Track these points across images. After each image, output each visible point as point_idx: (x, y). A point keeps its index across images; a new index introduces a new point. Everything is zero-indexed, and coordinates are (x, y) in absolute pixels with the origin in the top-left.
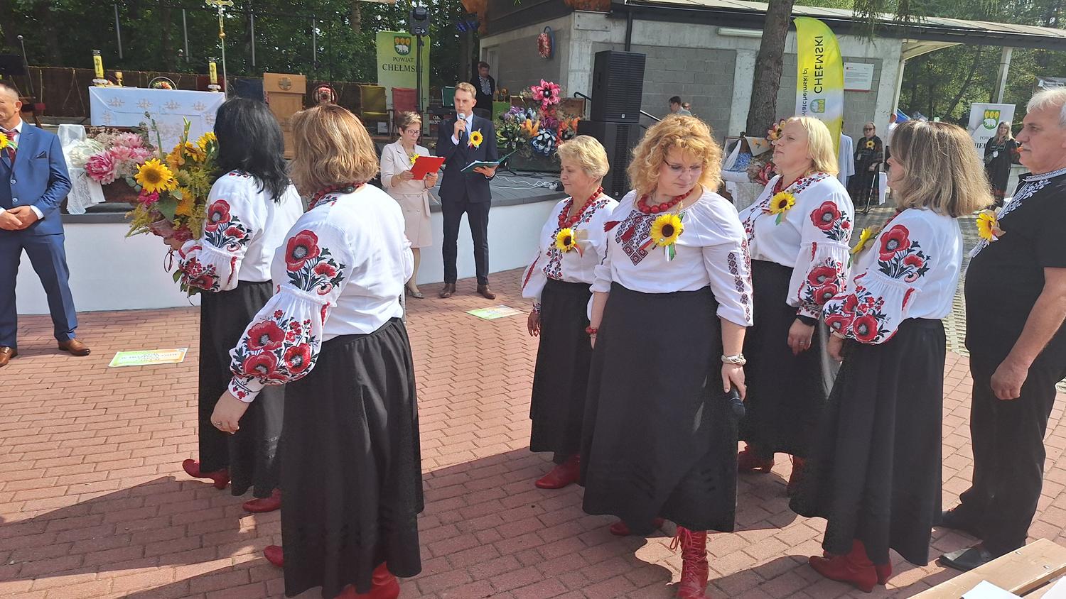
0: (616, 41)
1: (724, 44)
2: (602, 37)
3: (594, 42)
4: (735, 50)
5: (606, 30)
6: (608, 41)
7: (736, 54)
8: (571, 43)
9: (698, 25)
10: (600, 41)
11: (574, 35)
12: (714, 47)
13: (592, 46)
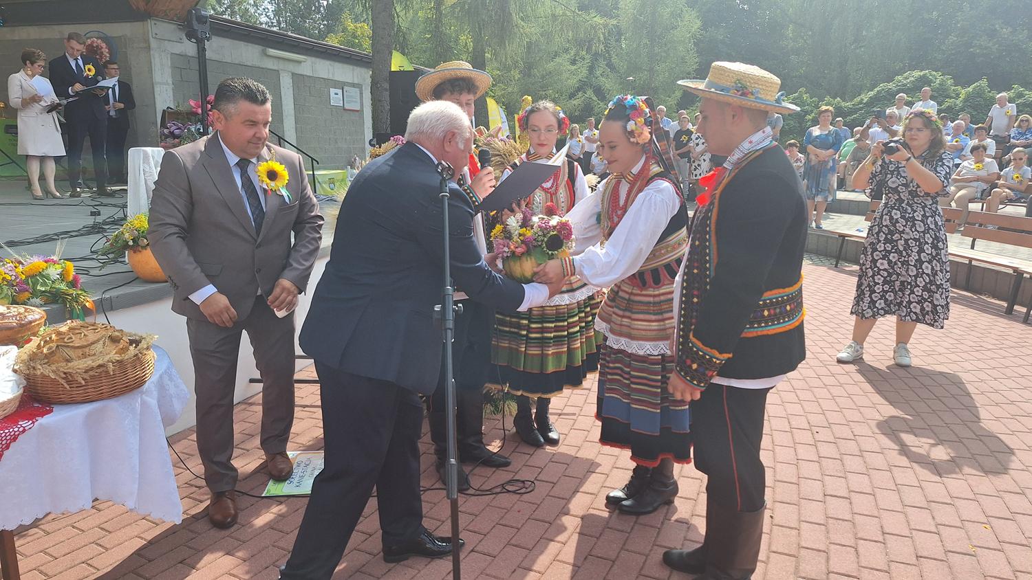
0: (190, 55)
1: (270, 64)
2: (178, 48)
3: (172, 54)
4: (278, 71)
5: (180, 41)
6: (184, 54)
7: (279, 74)
8: (152, 52)
9: (250, 44)
10: (178, 53)
11: (153, 43)
12: (264, 67)
13: (171, 58)
